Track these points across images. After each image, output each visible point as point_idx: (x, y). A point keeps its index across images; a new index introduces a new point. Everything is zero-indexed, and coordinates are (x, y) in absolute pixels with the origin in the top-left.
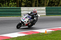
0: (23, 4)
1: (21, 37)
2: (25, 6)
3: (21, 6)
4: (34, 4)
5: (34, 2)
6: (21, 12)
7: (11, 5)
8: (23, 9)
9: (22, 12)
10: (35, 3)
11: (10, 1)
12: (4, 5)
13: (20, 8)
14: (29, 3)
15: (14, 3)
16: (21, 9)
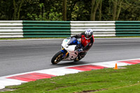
0: (74, 16)
1: (70, 75)
2: (78, 19)
3: (70, 18)
4: (93, 15)
5: (93, 11)
6: (70, 29)
7: (52, 17)
8: (73, 23)
9: (72, 30)
10: (95, 13)
11: (52, 10)
12: (40, 16)
13: (70, 23)
14: (84, 13)
15: (58, 13)
16: (71, 25)
